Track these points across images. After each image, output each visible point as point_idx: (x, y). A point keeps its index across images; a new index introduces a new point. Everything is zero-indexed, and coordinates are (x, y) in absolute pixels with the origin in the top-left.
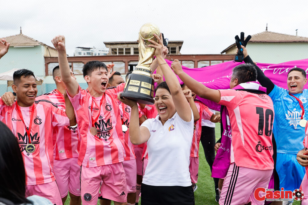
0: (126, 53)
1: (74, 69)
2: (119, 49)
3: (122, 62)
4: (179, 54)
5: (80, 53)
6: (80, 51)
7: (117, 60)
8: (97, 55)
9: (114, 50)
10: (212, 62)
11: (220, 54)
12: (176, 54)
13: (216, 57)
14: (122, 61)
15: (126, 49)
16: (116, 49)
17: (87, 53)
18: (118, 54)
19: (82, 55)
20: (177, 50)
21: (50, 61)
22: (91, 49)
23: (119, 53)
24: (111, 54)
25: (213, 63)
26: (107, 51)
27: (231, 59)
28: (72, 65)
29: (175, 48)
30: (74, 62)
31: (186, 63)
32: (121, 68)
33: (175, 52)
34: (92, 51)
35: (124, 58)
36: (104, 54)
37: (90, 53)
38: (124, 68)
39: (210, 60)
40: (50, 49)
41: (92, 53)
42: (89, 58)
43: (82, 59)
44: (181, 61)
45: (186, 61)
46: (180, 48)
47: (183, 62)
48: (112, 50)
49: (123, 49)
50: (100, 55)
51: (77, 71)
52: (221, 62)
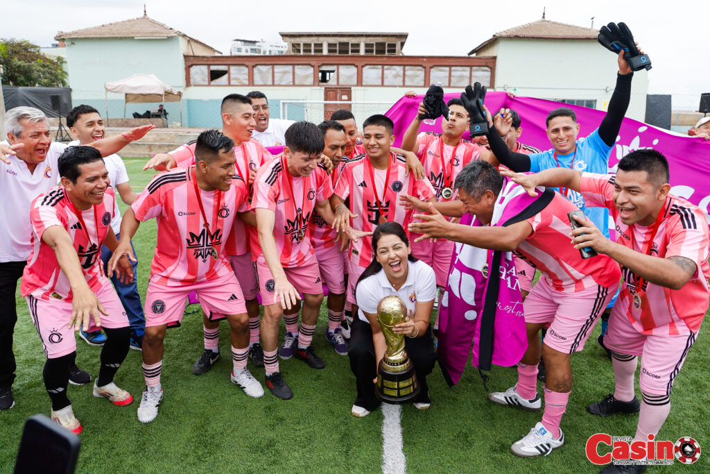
0: (315, 51)
1: (232, 76)
2: (305, 45)
3: (309, 67)
4: (401, 55)
5: (239, 50)
6: (240, 47)
7: (301, 62)
8: (267, 54)
9: (295, 47)
10: (453, 68)
11: (467, 55)
12: (397, 54)
13: (461, 60)
14: (310, 65)
15: (315, 45)
16: (299, 45)
17: (252, 50)
18: (302, 53)
19: (243, 53)
20: (398, 47)
21: (193, 63)
22: (257, 44)
23: (304, 51)
24: (293, 54)
25: (455, 71)
26: (285, 47)
27: (484, 64)
28: (229, 69)
29: (394, 45)
30: (232, 65)
31: (412, 70)
32: (307, 77)
33: (394, 51)
34: (259, 46)
35: (311, 59)
36: (279, 52)
37: (255, 50)
38: (312, 75)
39: (450, 66)
40: (192, 43)
41: (259, 51)
42: (256, 59)
43: (245, 59)
44: (405, 66)
45: (412, 67)
46: (402, 44)
47: (407, 68)
48: (293, 45)
49: (310, 45)
50: (273, 54)
51: (236, 79)
52: (468, 69)
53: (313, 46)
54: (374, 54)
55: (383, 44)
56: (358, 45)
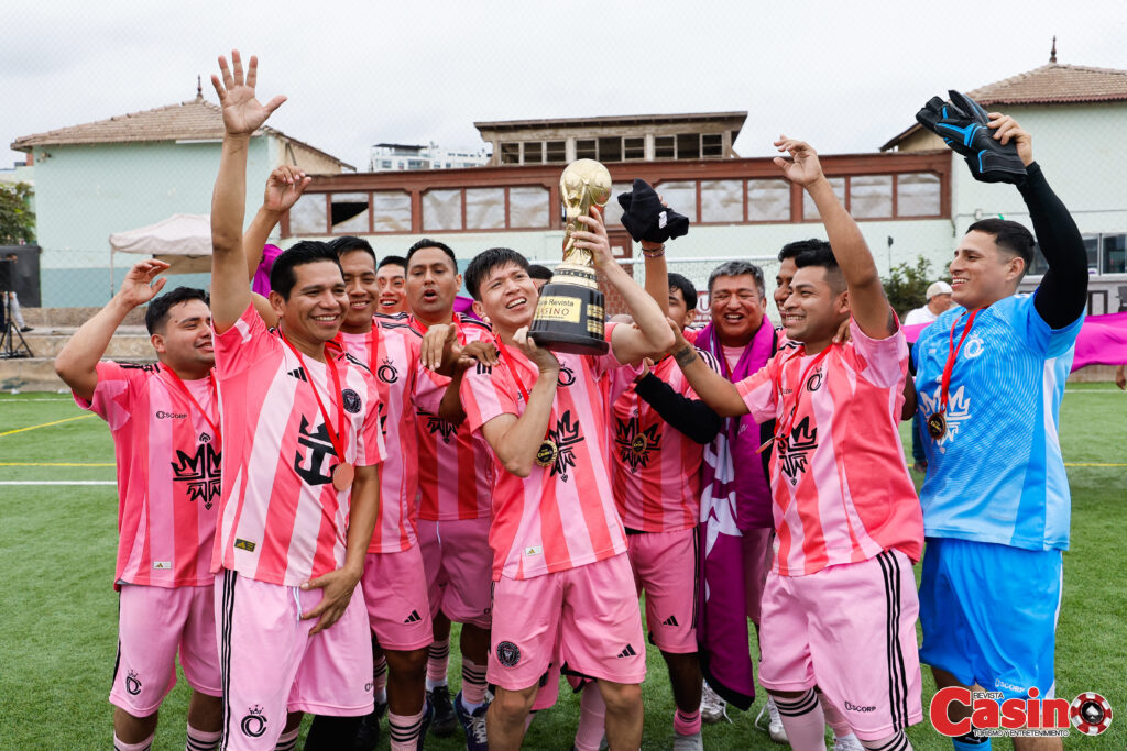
0: (551, 157)
1: (377, 214)
2: (528, 146)
3: (540, 189)
4: (732, 157)
5: (386, 164)
6: (387, 158)
7: (523, 181)
8: (443, 167)
9: (509, 151)
10: (853, 180)
11: (878, 151)
12: (723, 157)
13: (870, 162)
14: (540, 185)
15: (550, 145)
16: (515, 146)
17: (411, 163)
18: (522, 162)
19: (395, 168)
20: (725, 143)
22: (422, 151)
23: (527, 158)
24: (501, 164)
25: (858, 184)
26: (482, 152)
27: (924, 167)
28: (371, 199)
29: (718, 139)
30: (378, 191)
31: (762, 187)
32: (536, 210)
33: (718, 151)
34: (426, 156)
35: (543, 174)
36: (467, 162)
37: (418, 162)
38: (547, 207)
39: (847, 176)
40: (295, 149)
41: (427, 163)
42: (427, 178)
43: (397, 179)
44: (745, 179)
45: (762, 182)
46: (735, 135)
47: (751, 183)
48: (504, 148)
49: (538, 146)
50: (453, 167)
51: (386, 220)
52: (888, 179)
53: (544, 147)
54: (676, 158)
55: (693, 138)
56: (640, 142)
